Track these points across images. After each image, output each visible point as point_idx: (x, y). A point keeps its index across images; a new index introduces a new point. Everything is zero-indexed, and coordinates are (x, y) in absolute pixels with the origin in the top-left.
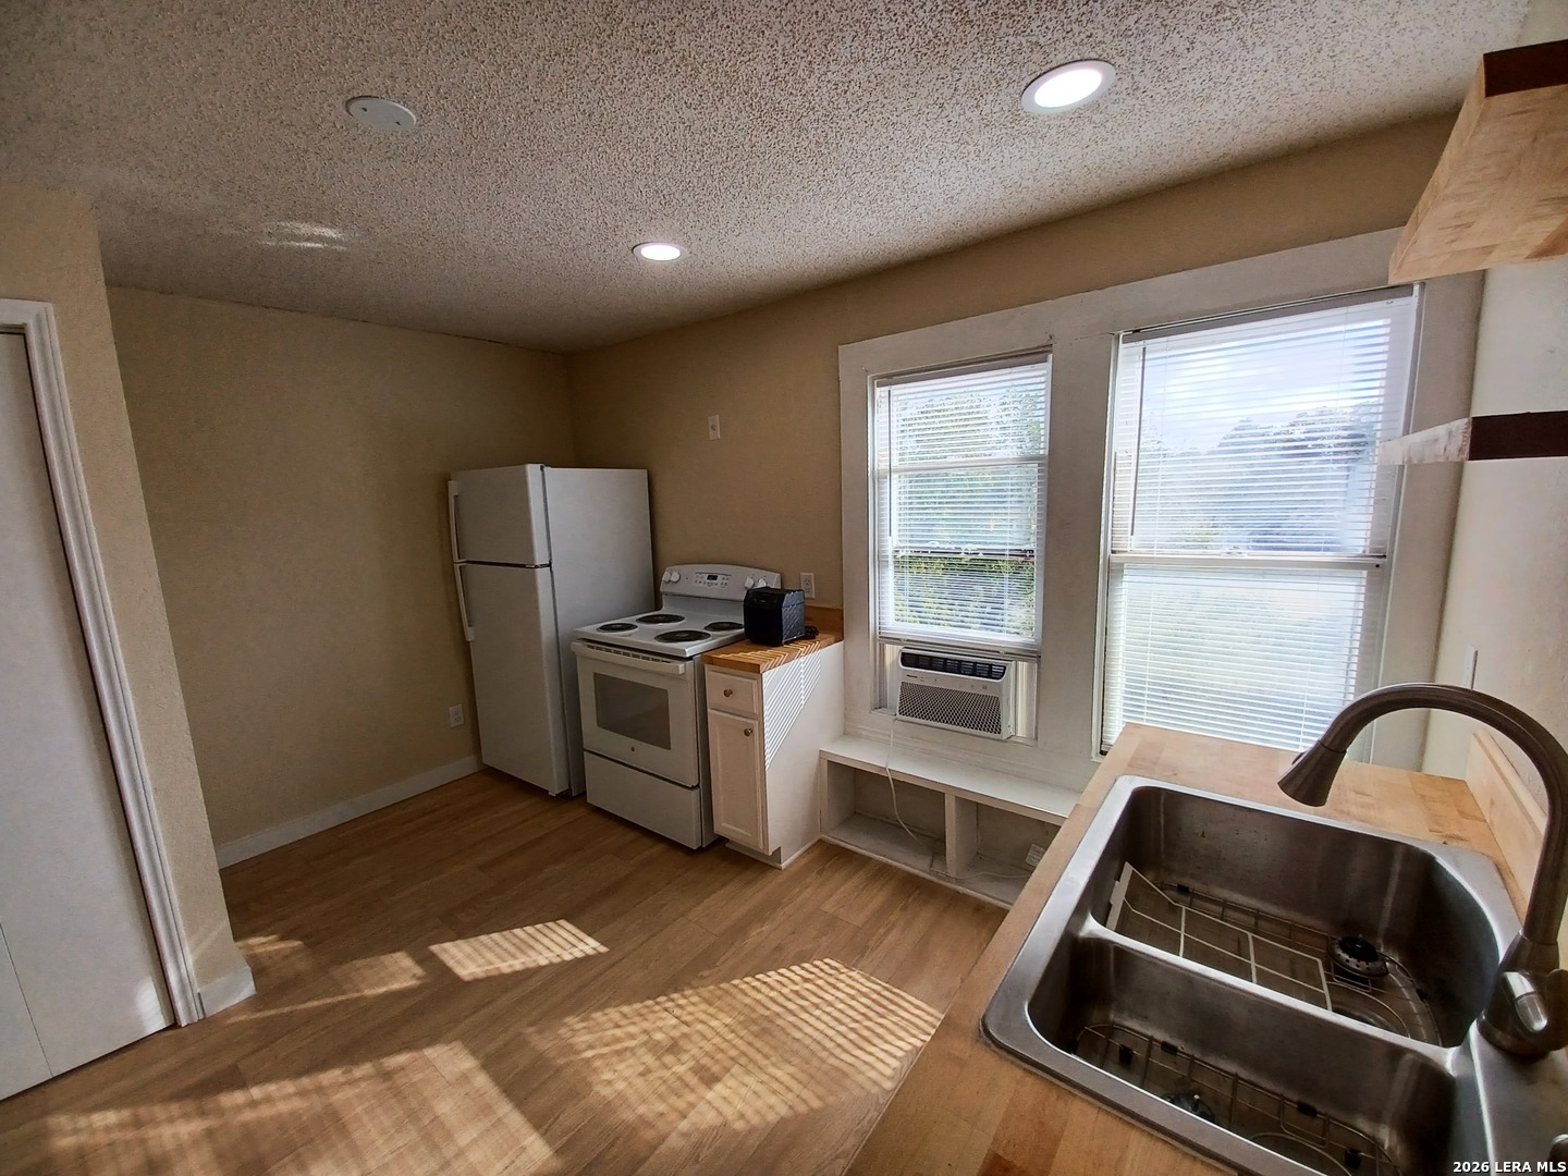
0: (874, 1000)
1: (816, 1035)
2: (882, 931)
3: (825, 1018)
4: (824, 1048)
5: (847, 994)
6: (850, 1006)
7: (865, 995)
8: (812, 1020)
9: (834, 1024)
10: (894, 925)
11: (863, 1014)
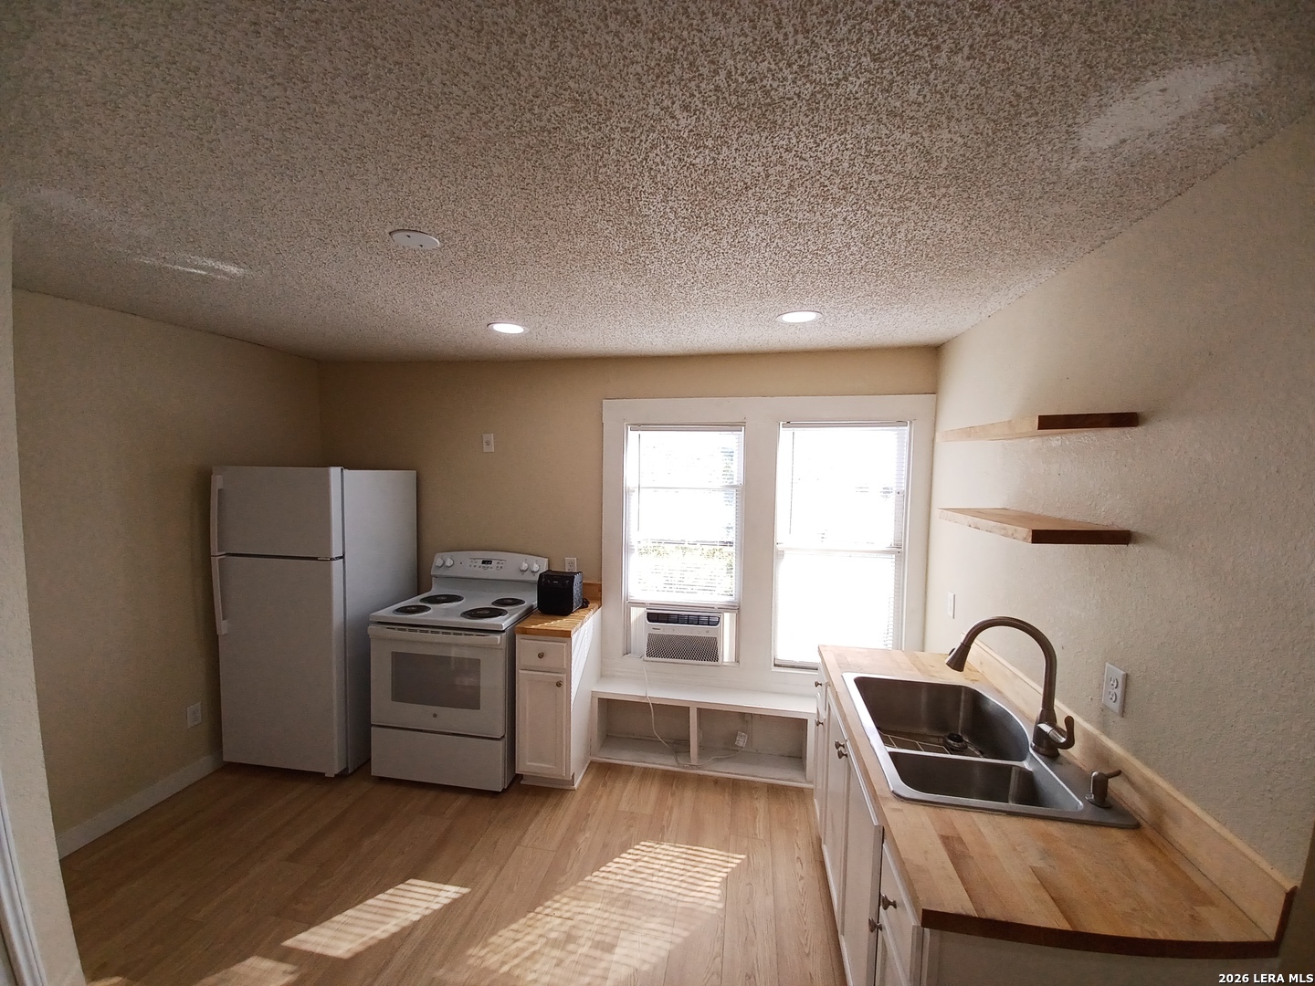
0: (685, 859)
1: (662, 893)
2: (667, 813)
3: (661, 880)
4: (671, 899)
5: (667, 860)
6: (673, 867)
7: (678, 857)
8: (654, 885)
9: (669, 882)
10: (672, 808)
11: (683, 869)
